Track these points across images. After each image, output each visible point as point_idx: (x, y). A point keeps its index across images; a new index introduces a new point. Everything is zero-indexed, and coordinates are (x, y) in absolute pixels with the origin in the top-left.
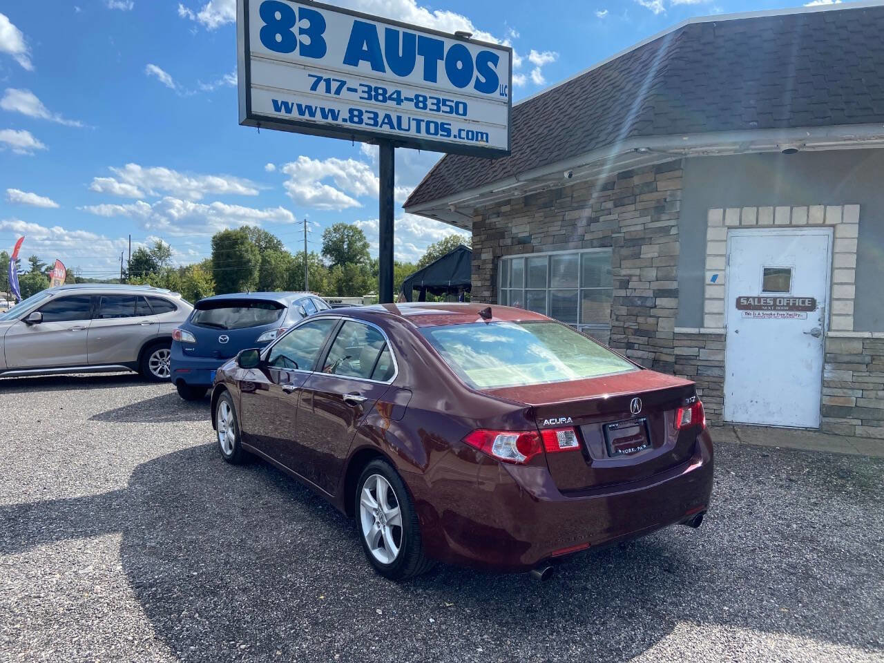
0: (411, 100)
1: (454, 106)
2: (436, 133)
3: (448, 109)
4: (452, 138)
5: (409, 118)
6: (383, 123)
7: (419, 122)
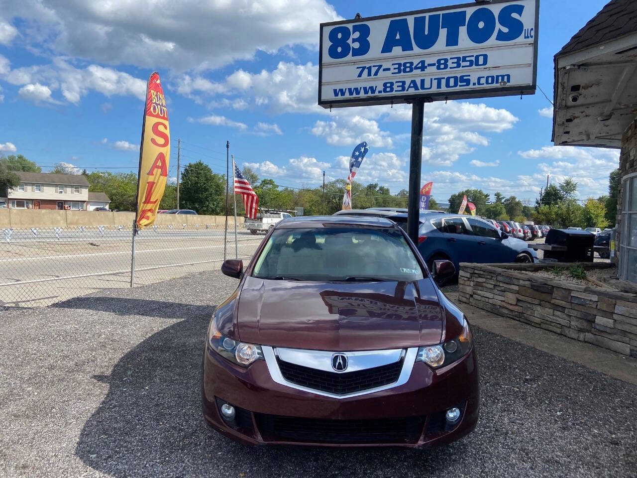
0: (434, 65)
1: (474, 60)
2: (456, 85)
3: (468, 64)
4: (471, 86)
5: (431, 79)
6: (409, 87)
7: (439, 80)
